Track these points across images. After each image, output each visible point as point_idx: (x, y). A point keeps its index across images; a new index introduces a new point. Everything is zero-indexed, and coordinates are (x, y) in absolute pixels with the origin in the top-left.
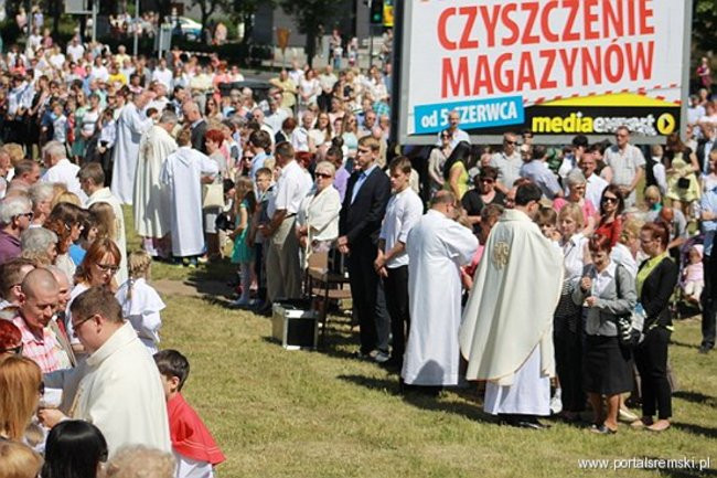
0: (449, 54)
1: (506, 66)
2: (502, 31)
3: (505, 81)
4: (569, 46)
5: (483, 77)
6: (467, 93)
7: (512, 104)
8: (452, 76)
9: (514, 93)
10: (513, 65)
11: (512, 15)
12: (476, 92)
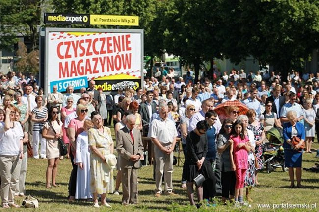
0: (61, 60)
1: (82, 65)
2: (79, 51)
3: (81, 71)
4: (102, 56)
5: (73, 70)
6: (68, 76)
7: (84, 80)
8: (63, 69)
9: (84, 76)
10: (83, 64)
11: (83, 44)
12: (71, 76)
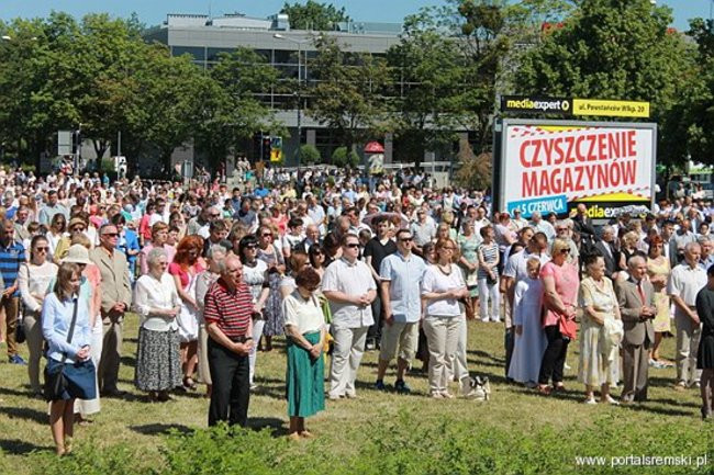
0: (526, 170)
1: (557, 177)
2: (555, 155)
3: (556, 186)
4: (590, 164)
5: (545, 184)
6: (536, 194)
7: (560, 201)
8: (528, 183)
9: (562, 194)
10: (560, 176)
11: (560, 145)
12: (541, 194)
